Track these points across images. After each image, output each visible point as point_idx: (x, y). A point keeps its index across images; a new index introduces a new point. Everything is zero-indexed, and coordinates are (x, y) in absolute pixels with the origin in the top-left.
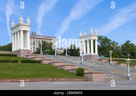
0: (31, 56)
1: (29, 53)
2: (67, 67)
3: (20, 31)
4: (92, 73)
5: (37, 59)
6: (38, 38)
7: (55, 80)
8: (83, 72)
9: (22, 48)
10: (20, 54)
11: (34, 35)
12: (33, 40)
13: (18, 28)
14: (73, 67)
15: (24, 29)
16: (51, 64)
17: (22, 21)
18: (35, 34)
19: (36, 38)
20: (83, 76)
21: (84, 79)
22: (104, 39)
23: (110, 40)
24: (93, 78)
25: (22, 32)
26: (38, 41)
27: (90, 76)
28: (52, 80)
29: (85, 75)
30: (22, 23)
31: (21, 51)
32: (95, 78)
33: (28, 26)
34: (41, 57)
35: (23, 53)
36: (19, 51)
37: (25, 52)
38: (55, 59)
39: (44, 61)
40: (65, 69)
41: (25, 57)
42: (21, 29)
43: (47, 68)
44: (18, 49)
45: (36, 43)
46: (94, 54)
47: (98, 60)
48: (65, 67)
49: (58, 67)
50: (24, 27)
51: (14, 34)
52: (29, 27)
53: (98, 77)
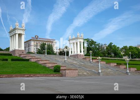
0: (23, 55)
1: (23, 52)
2: (49, 64)
3: (15, 34)
4: (66, 70)
5: (27, 58)
6: (40, 41)
7: (32, 76)
8: (59, 69)
9: (17, 48)
10: (15, 54)
11: (36, 38)
12: (36, 42)
13: (15, 31)
14: (54, 64)
15: (19, 33)
16: (37, 62)
17: (17, 25)
18: (38, 37)
19: (38, 41)
20: (59, 72)
21: (59, 75)
22: (90, 41)
23: (96, 42)
24: (67, 73)
25: (17, 35)
26: (40, 43)
27: (64, 72)
28: (28, 76)
29: (61, 72)
30: (17, 27)
31: (16, 51)
32: (68, 73)
33: (23, 30)
34: (31, 56)
35: (17, 53)
36: (14, 51)
37: (19, 52)
38: (45, 58)
39: (32, 59)
40: (47, 66)
41: (18, 56)
42: (17, 32)
43: (32, 65)
44: (14, 50)
45: (38, 45)
46: (81, 54)
47: (83, 59)
48: (47, 64)
49: (42, 65)
50: (19, 31)
51: (11, 36)
53: (71, 73)
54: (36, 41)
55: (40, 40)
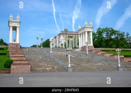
2: (14, 58)
9: (11, 42)
11: (66, 32)
18: (67, 30)
19: (67, 34)
24: (12, 69)
32: (15, 69)
37: (13, 46)
52: (18, 23)
53: (19, 69)
54: (65, 35)
55: (70, 33)
